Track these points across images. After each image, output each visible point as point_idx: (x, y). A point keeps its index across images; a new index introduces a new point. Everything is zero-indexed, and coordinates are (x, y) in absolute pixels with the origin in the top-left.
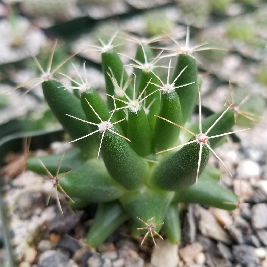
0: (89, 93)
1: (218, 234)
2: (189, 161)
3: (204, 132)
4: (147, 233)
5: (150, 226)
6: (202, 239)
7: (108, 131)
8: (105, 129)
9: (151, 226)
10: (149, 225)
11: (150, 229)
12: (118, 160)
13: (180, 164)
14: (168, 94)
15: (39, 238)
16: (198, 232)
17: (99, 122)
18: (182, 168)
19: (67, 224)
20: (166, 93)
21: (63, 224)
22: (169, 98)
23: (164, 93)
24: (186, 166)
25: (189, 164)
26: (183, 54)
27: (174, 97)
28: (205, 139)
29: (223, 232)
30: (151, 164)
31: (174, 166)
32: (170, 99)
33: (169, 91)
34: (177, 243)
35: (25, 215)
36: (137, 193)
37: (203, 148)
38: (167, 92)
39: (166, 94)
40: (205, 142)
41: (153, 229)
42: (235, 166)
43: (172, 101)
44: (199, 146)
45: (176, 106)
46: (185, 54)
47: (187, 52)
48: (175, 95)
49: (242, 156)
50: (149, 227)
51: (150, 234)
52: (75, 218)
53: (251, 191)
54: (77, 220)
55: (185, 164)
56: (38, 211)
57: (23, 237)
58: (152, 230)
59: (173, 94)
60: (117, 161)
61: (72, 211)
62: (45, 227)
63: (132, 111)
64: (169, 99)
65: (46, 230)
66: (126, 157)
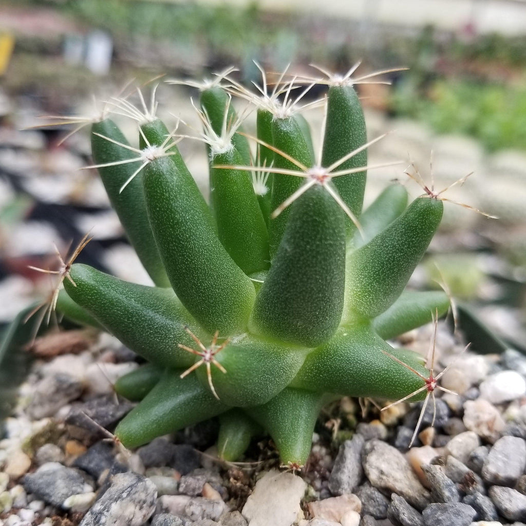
0: (152, 127)
1: (404, 484)
7: (155, 160)
8: (151, 157)
14: (280, 122)
15: (42, 440)
16: (364, 478)
20: (276, 120)
22: (282, 129)
23: (274, 120)
26: (334, 85)
27: (291, 127)
28: (324, 177)
32: (284, 131)
38: (278, 117)
46: (337, 85)
48: (294, 125)
59: (290, 123)
62: (61, 427)
64: (281, 131)
65: (63, 432)
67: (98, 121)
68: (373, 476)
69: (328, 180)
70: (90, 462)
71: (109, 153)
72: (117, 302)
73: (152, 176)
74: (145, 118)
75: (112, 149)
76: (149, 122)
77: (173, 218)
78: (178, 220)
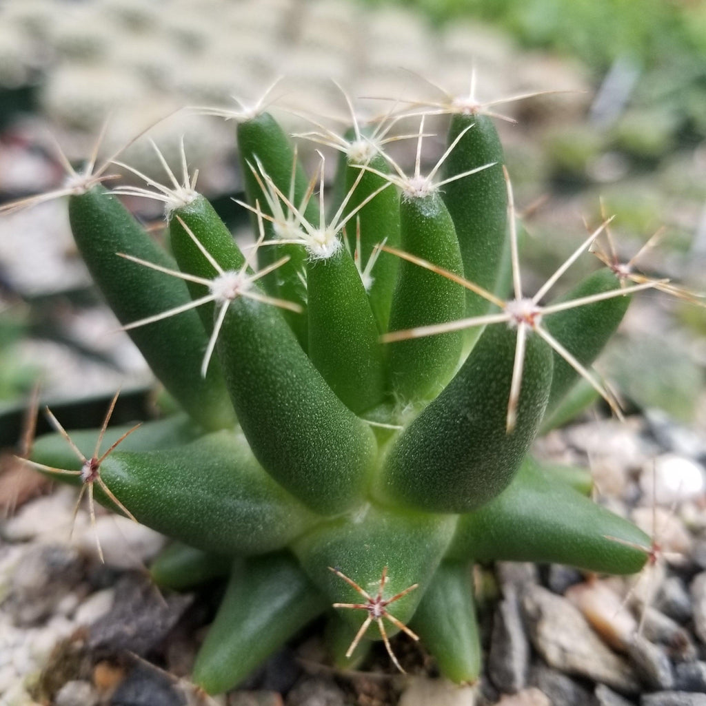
0: (193, 211)
1: (595, 661)
2: (487, 391)
3: (528, 295)
4: (367, 623)
5: (375, 599)
6: (547, 677)
7: (238, 298)
8: (231, 294)
9: (379, 599)
10: (372, 596)
11: (377, 608)
12: (275, 396)
13: (461, 404)
14: (418, 203)
15: (58, 676)
16: (536, 656)
17: (212, 274)
18: (471, 419)
19: (142, 633)
20: (412, 201)
21: (129, 630)
22: (423, 213)
23: (407, 200)
24: (480, 407)
25: (489, 398)
26: (462, 113)
27: (436, 210)
28: (533, 315)
29: (611, 658)
30: (382, 435)
31: (446, 418)
32: (426, 217)
33: (421, 195)
34: (470, 684)
35: (29, 614)
36: (341, 522)
37: (528, 343)
38: (415, 195)
39: (413, 204)
40: (532, 324)
41: (385, 608)
42: (635, 475)
43: (432, 223)
44: (513, 335)
45: (446, 240)
46: (467, 112)
47: (472, 110)
48: (440, 205)
49: (652, 449)
50: (372, 602)
51: (374, 625)
52: (165, 614)
53: (685, 540)
54: (172, 620)
55: (478, 403)
56: (67, 603)
57: (18, 675)
58: (382, 613)
59: (434, 202)
60: (271, 398)
61: (158, 594)
62: (79, 645)
63: (316, 256)
64: (422, 217)
65: (82, 654)
66: (300, 390)
67: (81, 191)
68: (553, 655)
69: (538, 320)
70: (138, 694)
71: (107, 242)
72: (178, 500)
73: (237, 324)
74: (177, 197)
75: (110, 234)
76: (188, 205)
77: (274, 383)
78: (282, 384)
